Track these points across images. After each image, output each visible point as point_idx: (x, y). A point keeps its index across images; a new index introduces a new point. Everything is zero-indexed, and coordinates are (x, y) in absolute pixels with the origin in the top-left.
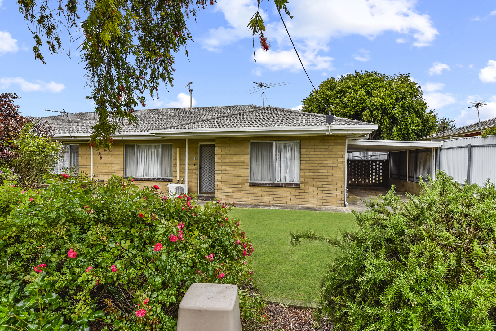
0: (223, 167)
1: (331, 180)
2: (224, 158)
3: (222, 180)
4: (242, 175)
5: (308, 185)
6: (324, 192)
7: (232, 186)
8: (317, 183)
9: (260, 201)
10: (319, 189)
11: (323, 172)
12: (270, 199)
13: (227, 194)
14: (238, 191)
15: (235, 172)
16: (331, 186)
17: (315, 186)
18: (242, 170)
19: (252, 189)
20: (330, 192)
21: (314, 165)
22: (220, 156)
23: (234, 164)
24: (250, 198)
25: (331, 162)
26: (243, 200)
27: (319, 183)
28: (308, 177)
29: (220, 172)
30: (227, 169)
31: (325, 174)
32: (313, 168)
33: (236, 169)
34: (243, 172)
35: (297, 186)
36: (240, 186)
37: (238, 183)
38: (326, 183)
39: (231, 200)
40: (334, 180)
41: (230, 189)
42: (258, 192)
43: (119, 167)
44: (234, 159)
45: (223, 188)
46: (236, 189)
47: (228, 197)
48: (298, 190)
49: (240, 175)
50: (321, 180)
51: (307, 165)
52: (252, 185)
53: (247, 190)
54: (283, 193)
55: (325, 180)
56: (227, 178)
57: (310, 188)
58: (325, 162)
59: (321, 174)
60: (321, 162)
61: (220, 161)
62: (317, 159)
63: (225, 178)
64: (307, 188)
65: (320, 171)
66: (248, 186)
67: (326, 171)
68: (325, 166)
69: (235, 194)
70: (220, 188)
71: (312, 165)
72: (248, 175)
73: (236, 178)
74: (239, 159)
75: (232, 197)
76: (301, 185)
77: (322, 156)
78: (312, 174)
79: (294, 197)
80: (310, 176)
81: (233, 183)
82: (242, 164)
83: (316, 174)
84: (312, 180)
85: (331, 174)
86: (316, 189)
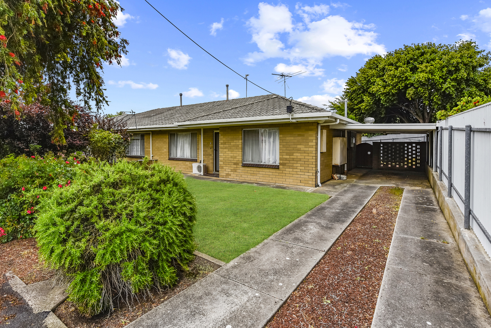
0: (225, 150)
1: (303, 163)
2: (224, 143)
3: (224, 161)
4: (237, 157)
5: (285, 167)
6: (298, 173)
7: (230, 166)
8: (292, 165)
9: (249, 179)
10: (294, 170)
11: (297, 155)
12: (257, 177)
13: (227, 172)
14: (235, 170)
15: (232, 155)
16: (303, 168)
17: (291, 167)
18: (237, 153)
19: (244, 169)
20: (303, 173)
21: (290, 149)
22: (222, 141)
23: (232, 148)
24: (243, 176)
25: (303, 146)
26: (238, 178)
27: (294, 165)
28: (285, 159)
29: (222, 154)
30: (227, 152)
31: (299, 157)
32: (289, 151)
33: (233, 152)
34: (238, 155)
35: (276, 167)
36: (235, 166)
37: (235, 164)
38: (299, 165)
39: (229, 177)
40: (306, 163)
41: (229, 168)
42: (249, 172)
44: (232, 144)
45: (224, 168)
46: (233, 168)
47: (228, 175)
48: (277, 171)
49: (235, 157)
50: (296, 162)
51: (285, 149)
52: (245, 166)
53: (241, 169)
54: (267, 173)
55: (299, 162)
56: (227, 159)
57: (287, 170)
58: (299, 146)
59: (296, 157)
60: (295, 146)
61: (222, 146)
62: (292, 143)
63: (225, 159)
64: (284, 169)
65: (294, 154)
66: (241, 167)
67: (299, 154)
68: (299, 150)
69: (233, 173)
70: (222, 168)
71: (288, 149)
72: (241, 157)
73: (233, 159)
74: (235, 144)
75: (230, 175)
76: (280, 167)
77: (296, 141)
78: (288, 157)
79: (275, 176)
80: (287, 159)
81: (231, 164)
82: (237, 148)
83: (292, 157)
84: (288, 162)
85: (303, 157)
86: (291, 170)
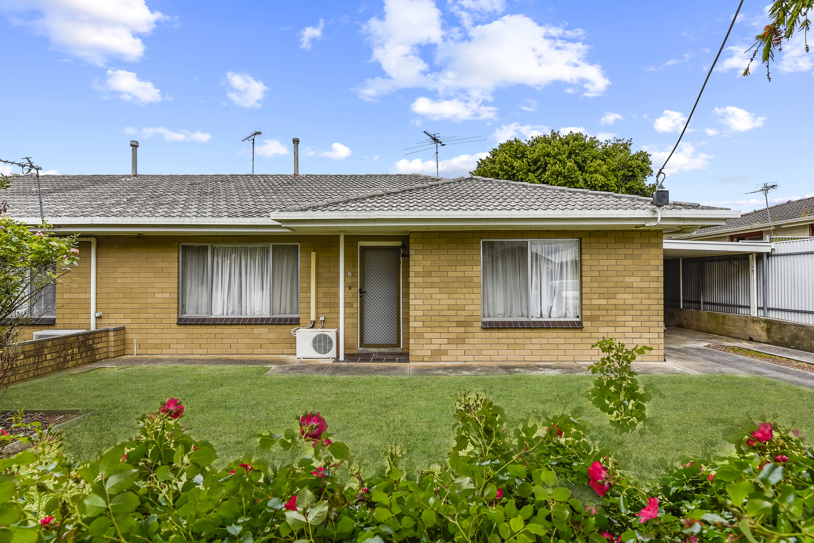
0: (426, 291)
1: (639, 313)
2: (428, 274)
3: (425, 319)
4: (467, 308)
5: (597, 324)
6: (627, 335)
7: (445, 330)
8: (614, 318)
9: (504, 358)
10: (618, 330)
11: (623, 298)
12: (524, 352)
13: (436, 347)
14: (460, 341)
15: (453, 302)
16: (639, 324)
17: (611, 324)
18: (467, 296)
19: (487, 334)
20: (638, 335)
21: (608, 284)
22: (420, 269)
23: (451, 285)
24: (484, 352)
25: (639, 279)
26: (470, 358)
27: (618, 319)
28: (597, 307)
29: (420, 302)
30: (434, 296)
31: (627, 302)
32: (605, 290)
33: (455, 296)
34: (470, 302)
35: (577, 326)
36: (462, 330)
37: (460, 324)
38: (630, 318)
39: (443, 358)
40: (644, 313)
41: (443, 335)
42: (501, 341)
43: (167, 295)
44: (450, 274)
45: (426, 335)
46: (454, 336)
47: (437, 354)
48: (578, 334)
49: (462, 307)
50: (622, 312)
51: (596, 285)
52: (489, 327)
53: (479, 337)
54: (551, 341)
55: (628, 313)
56: (436, 313)
57: (601, 330)
58: (628, 279)
59: (621, 302)
60: (621, 279)
61: (420, 280)
62: (614, 273)
63: (431, 313)
64: (596, 329)
65: (618, 296)
66: (479, 329)
67: (630, 296)
68: (628, 288)
69: (454, 346)
70: (420, 336)
71: (603, 285)
72: (478, 307)
73: (453, 313)
74: (461, 274)
75: (445, 353)
76: (585, 324)
77: (622, 268)
78: (604, 302)
79: (572, 347)
80: (601, 307)
81: (447, 324)
82: (467, 285)
83: (611, 302)
84: (604, 313)
85: (638, 301)
86: (612, 329)
